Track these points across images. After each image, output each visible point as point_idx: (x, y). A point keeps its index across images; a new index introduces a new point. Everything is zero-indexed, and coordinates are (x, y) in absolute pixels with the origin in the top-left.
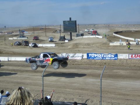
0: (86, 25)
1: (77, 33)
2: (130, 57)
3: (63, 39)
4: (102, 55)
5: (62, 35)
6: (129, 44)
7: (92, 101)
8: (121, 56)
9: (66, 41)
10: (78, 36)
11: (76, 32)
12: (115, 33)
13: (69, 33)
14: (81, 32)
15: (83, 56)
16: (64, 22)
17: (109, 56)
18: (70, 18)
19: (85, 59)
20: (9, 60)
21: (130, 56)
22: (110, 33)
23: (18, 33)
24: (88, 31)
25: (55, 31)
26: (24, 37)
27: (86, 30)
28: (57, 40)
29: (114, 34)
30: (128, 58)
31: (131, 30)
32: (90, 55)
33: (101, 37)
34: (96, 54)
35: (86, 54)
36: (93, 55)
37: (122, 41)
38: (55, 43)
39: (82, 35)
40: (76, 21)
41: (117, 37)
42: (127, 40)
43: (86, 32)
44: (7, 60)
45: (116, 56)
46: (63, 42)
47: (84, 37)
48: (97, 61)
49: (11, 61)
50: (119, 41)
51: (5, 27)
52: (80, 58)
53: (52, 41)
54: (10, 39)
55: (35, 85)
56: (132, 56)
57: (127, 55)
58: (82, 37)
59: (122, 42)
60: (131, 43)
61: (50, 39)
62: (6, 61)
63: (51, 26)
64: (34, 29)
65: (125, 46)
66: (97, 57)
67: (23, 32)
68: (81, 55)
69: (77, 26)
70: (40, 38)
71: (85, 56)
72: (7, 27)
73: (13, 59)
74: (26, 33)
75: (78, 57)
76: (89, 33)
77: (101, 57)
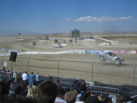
3: (71, 41)
4: (94, 51)
5: (71, 39)
6: (111, 44)
7: (88, 79)
9: (73, 43)
10: (80, 39)
11: (79, 37)
12: (103, 38)
13: (75, 38)
14: (82, 37)
15: (83, 51)
16: (72, 31)
18: (76, 29)
20: (39, 53)
22: (99, 38)
23: (45, 38)
25: (66, 36)
26: (48, 40)
29: (102, 38)
31: (112, 36)
32: (87, 51)
33: (94, 40)
34: (91, 50)
35: (85, 51)
36: (89, 51)
38: (67, 44)
39: (83, 39)
40: (79, 31)
41: (103, 40)
42: (110, 42)
43: (85, 37)
45: (103, 51)
46: (71, 43)
47: (84, 40)
48: (91, 54)
49: (40, 54)
50: (104, 42)
51: (37, 34)
52: (81, 53)
53: (64, 42)
54: (40, 41)
55: (54, 68)
56: (112, 51)
57: (109, 51)
58: (82, 40)
59: (107, 43)
60: (112, 44)
61: (63, 41)
62: (37, 54)
63: (64, 33)
64: (54, 35)
65: (108, 46)
66: (91, 52)
67: (48, 37)
68: (81, 51)
70: (58, 41)
71: (84, 52)
72: (38, 34)
73: (42, 53)
75: (80, 52)
76: (87, 38)
77: (94, 52)
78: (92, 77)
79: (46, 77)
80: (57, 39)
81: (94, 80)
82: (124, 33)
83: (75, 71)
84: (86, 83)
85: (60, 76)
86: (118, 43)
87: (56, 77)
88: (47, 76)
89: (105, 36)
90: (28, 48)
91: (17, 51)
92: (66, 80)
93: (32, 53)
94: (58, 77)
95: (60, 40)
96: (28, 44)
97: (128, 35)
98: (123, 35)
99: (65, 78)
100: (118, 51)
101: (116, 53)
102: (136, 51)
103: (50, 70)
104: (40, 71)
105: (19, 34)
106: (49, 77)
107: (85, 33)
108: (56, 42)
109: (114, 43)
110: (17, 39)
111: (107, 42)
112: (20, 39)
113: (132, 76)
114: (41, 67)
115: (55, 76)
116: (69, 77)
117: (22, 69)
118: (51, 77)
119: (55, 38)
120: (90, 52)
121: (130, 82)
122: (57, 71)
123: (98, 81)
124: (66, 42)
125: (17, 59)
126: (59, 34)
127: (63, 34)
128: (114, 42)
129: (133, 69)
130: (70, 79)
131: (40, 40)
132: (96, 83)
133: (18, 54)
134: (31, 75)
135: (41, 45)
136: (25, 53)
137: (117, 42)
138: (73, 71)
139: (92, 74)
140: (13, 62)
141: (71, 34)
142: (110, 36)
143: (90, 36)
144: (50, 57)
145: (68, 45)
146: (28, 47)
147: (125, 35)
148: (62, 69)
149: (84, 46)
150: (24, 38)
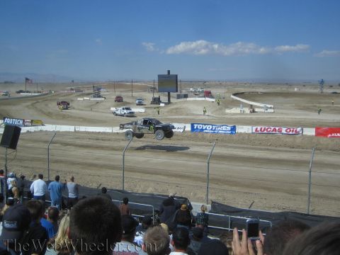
0: (191, 82)
1: (178, 93)
2: (254, 131)
3: (157, 101)
4: (214, 127)
5: (156, 95)
6: (254, 111)
7: (195, 194)
8: (242, 129)
9: (162, 105)
10: (179, 97)
11: (177, 91)
12: (235, 95)
13: (167, 93)
14: (184, 92)
15: (185, 127)
16: (159, 76)
17: (224, 128)
18: (169, 72)
19: (188, 131)
20: (77, 130)
21: (254, 128)
23: (92, 91)
24: (195, 92)
25: (144, 89)
26: (100, 97)
27: (191, 89)
28: (148, 102)
29: (232, 97)
30: (251, 132)
31: (257, 90)
32: (196, 126)
33: (213, 100)
34: (205, 125)
35: (190, 125)
36: (200, 127)
37: (244, 106)
39: (186, 96)
40: (176, 76)
41: (237, 100)
43: (192, 92)
44: (73, 130)
45: (234, 129)
46: (157, 106)
47: (188, 99)
48: (205, 135)
49: (79, 132)
50: (239, 106)
51: (73, 81)
52: (182, 130)
53: (140, 104)
54: (79, 99)
55: (113, 168)
56: (257, 129)
57: (250, 127)
58: (185, 99)
59: (244, 109)
60: (256, 110)
61: (137, 101)
62: (72, 132)
63: (140, 82)
64: (115, 85)
65: (247, 114)
66: (206, 129)
67: (99, 89)
68: (182, 125)
69: (179, 83)
70: (124, 100)
71: (188, 128)
73: (82, 129)
74: (103, 92)
75: (179, 128)
76: (196, 94)
77: (212, 129)
78: (205, 190)
79: (91, 190)
80: (123, 94)
81: (211, 197)
82: (287, 84)
83: (164, 175)
84: (190, 204)
85: (128, 187)
86: (271, 108)
87: (117, 188)
88: (94, 186)
89: (242, 90)
90: (49, 115)
91: (21, 122)
92: (142, 197)
93: (57, 130)
94: (122, 189)
95: (128, 97)
96: (50, 105)
97: (296, 90)
98: (284, 89)
99: (140, 192)
100: (272, 128)
101: (265, 132)
102: (314, 129)
103: (103, 172)
104: (77, 173)
105: (27, 79)
106: (101, 188)
107: (192, 83)
108: (119, 101)
109: (262, 108)
110: (21, 91)
111: (245, 105)
112: (28, 92)
113: (305, 189)
114: (79, 164)
115: (114, 188)
116: (150, 190)
117: (33, 168)
118: (104, 190)
119: (118, 94)
120: (202, 130)
121: (298, 205)
122: (120, 173)
123: (220, 200)
124: (144, 102)
125: (20, 143)
126: (127, 82)
127: (137, 82)
128: (262, 105)
129: (308, 173)
130: (153, 195)
131: (79, 96)
132: (216, 206)
133: (24, 130)
134: (54, 183)
135: (82, 110)
136: (40, 128)
137: (269, 106)
138: (160, 174)
139: (206, 184)
140: (10, 151)
141: (157, 83)
142: (253, 90)
143: (205, 90)
144: (103, 140)
145: (149, 111)
146: (49, 113)
147: (291, 90)
148: (132, 170)
149: (187, 115)
150: (40, 90)
